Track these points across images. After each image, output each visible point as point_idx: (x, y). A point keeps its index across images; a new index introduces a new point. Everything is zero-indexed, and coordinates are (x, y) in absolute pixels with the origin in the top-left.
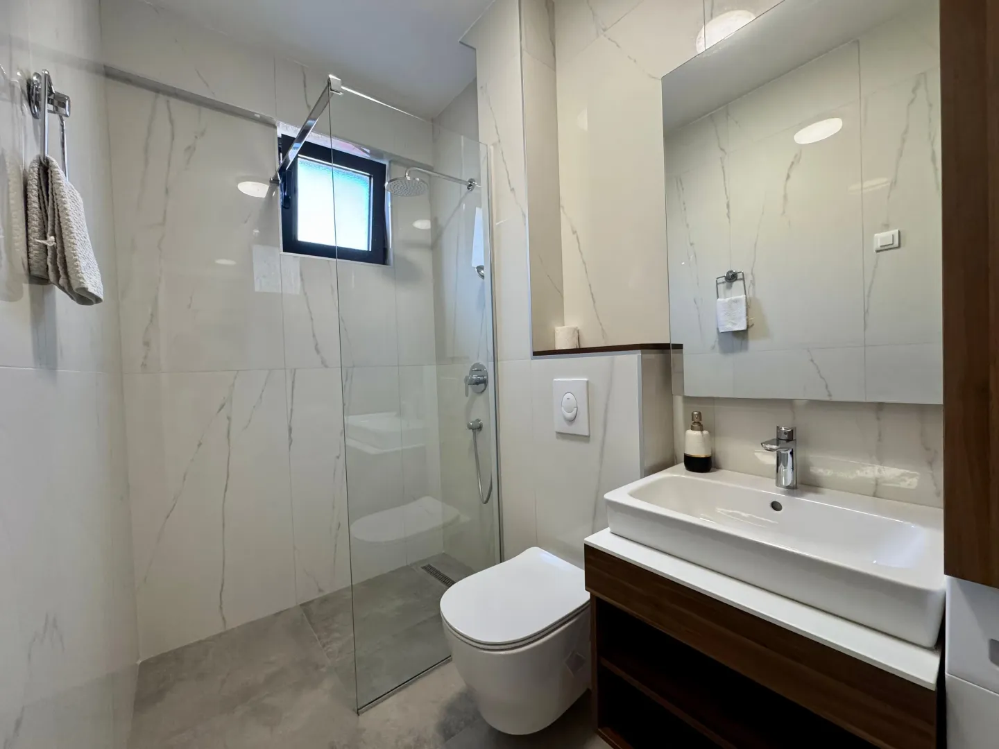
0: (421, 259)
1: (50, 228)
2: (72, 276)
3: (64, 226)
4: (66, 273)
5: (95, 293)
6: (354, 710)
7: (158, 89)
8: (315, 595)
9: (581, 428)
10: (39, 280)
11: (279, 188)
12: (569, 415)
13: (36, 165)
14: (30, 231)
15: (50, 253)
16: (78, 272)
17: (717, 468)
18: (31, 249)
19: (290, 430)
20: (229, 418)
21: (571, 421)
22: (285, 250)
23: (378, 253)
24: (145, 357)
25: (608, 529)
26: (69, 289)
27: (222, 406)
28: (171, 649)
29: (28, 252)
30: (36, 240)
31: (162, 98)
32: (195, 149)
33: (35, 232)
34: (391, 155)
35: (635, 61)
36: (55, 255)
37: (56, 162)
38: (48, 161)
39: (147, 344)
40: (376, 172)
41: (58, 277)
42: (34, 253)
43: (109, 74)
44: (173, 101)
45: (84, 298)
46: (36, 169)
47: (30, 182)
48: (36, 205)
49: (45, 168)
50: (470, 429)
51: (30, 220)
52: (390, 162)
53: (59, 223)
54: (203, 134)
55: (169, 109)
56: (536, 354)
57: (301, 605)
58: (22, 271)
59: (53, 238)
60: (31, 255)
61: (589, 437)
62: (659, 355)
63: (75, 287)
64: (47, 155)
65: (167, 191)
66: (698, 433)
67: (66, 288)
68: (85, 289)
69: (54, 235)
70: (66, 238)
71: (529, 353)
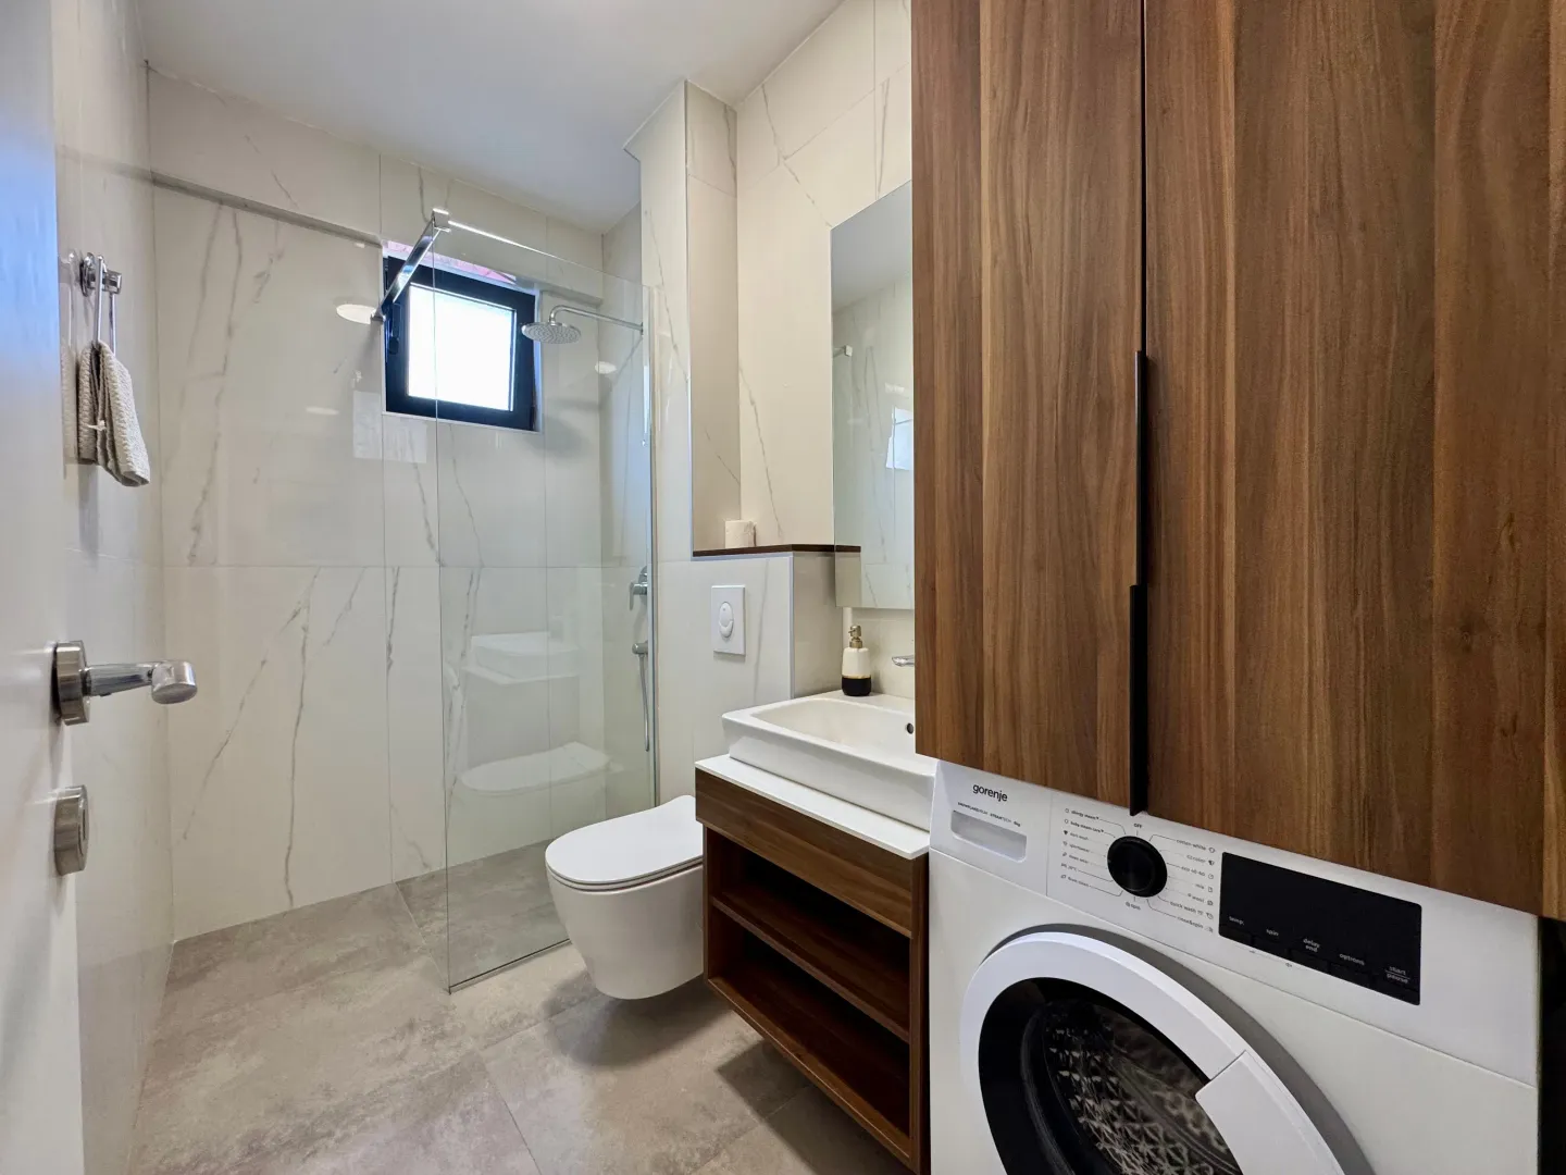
0: (584, 424)
1: (100, 411)
2: (120, 459)
3: (114, 411)
4: (115, 456)
5: (142, 476)
6: (445, 989)
7: (221, 200)
8: (416, 871)
9: (735, 646)
10: (86, 461)
11: (383, 327)
12: (725, 630)
13: (89, 351)
14: (81, 415)
15: (99, 437)
16: (127, 456)
17: (879, 691)
18: (81, 434)
19: (390, 649)
20: (305, 629)
21: (727, 637)
22: (389, 408)
23: (523, 415)
24: (195, 546)
25: (728, 755)
26: (116, 472)
27: (295, 614)
28: (219, 927)
29: (78, 436)
30: (87, 426)
31: (227, 211)
32: (269, 275)
33: (85, 416)
34: (541, 283)
35: (813, 202)
36: (104, 439)
37: (106, 347)
38: (100, 347)
39: (197, 529)
40: (522, 306)
41: (106, 460)
42: (84, 436)
43: (157, 181)
44: (243, 216)
45: (130, 480)
46: (89, 355)
47: (82, 368)
48: (88, 390)
49: (97, 354)
50: (636, 653)
51: (81, 404)
52: (541, 292)
53: (110, 407)
54: (280, 256)
55: (236, 225)
56: (696, 554)
57: (397, 883)
58: (73, 454)
59: (103, 422)
60: (81, 439)
61: (744, 656)
62: (819, 558)
63: (123, 470)
64: (99, 340)
65: (230, 331)
66: (854, 650)
67: (114, 471)
68: (133, 473)
69: (104, 418)
70: (116, 423)
71: (690, 554)
